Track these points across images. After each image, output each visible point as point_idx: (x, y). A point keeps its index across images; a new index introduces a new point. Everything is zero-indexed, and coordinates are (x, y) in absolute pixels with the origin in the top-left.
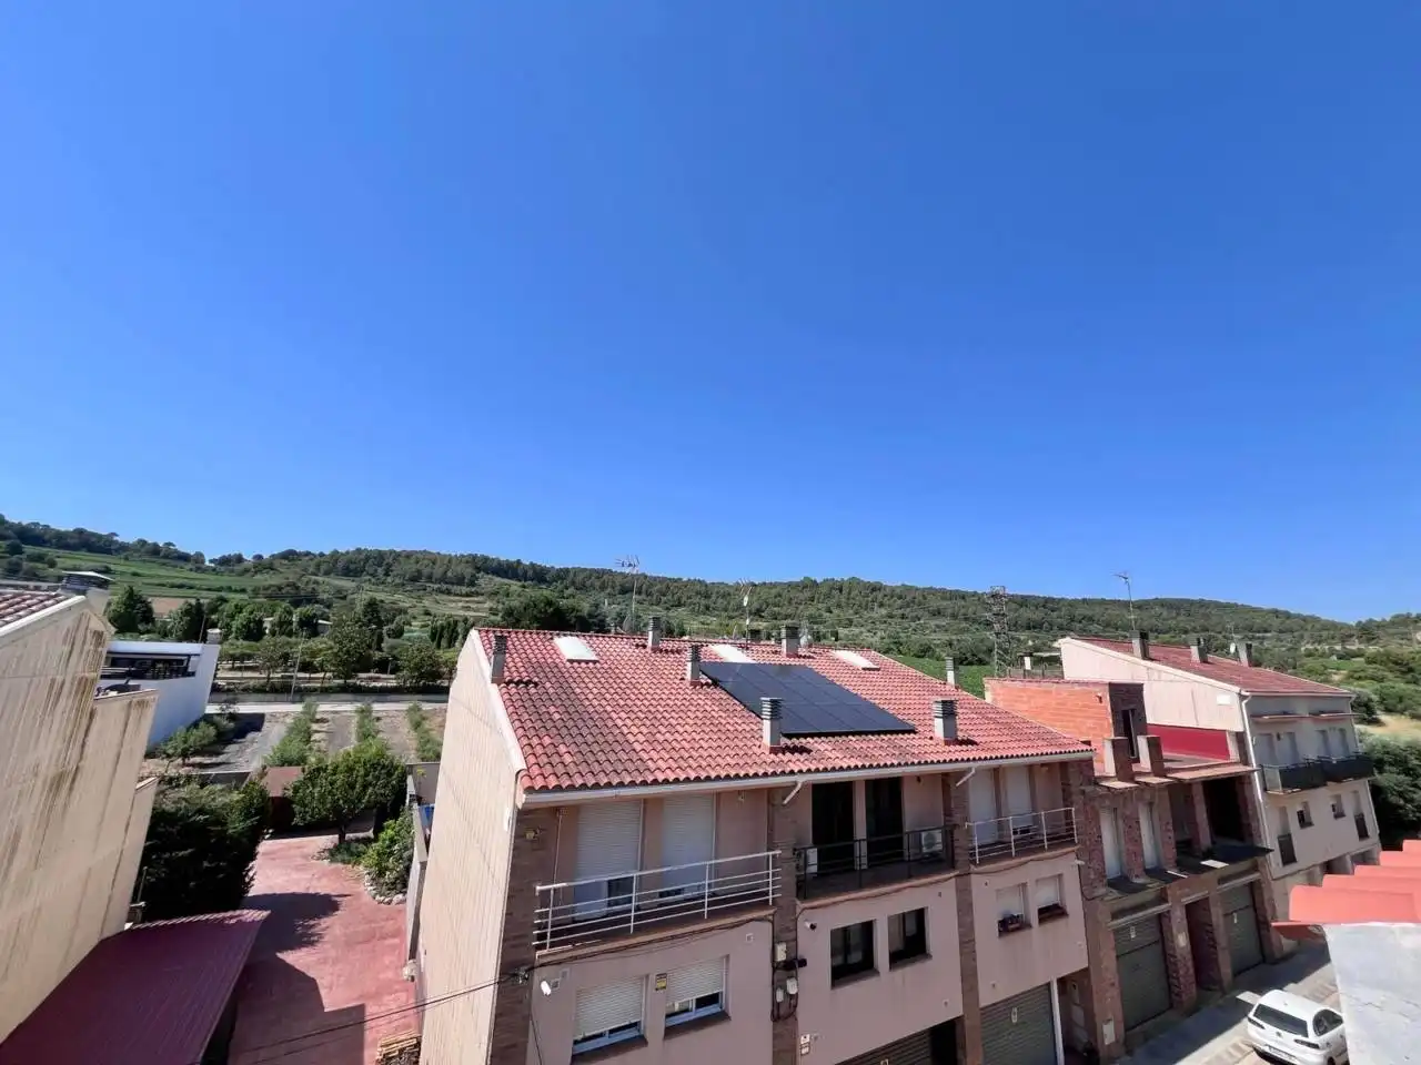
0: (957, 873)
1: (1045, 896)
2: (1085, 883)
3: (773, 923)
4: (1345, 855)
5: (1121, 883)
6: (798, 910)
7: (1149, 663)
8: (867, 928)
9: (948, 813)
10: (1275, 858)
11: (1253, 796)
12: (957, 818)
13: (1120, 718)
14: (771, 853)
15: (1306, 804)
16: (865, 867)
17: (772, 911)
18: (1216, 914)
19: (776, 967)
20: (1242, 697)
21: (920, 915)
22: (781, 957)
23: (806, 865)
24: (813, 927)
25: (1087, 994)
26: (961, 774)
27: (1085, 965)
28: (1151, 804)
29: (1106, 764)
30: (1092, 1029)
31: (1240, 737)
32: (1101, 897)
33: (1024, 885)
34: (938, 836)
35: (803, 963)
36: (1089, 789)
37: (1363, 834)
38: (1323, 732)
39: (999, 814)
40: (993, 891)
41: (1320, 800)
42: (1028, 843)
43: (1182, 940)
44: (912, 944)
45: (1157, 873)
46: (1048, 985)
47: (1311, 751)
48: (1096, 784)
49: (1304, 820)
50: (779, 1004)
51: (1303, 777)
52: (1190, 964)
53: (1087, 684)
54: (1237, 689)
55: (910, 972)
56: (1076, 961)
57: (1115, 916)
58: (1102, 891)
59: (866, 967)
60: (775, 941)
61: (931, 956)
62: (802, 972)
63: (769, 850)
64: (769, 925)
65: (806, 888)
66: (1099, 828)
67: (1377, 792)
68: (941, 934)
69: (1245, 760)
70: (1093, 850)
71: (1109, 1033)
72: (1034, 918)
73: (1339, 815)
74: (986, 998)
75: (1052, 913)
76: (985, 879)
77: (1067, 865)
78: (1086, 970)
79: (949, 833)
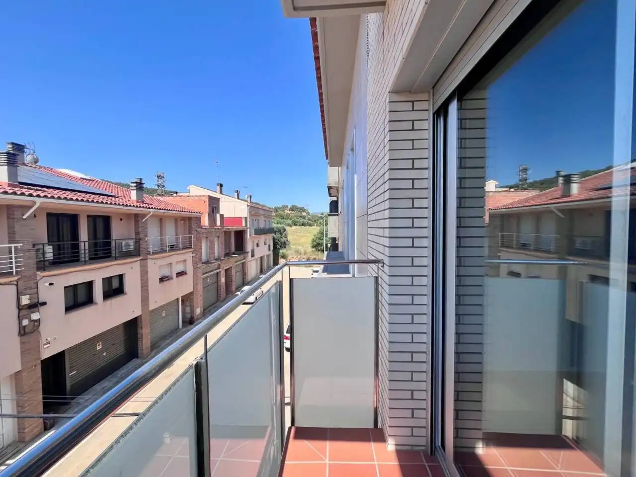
0: (139, 259)
1: (180, 268)
2: (195, 264)
3: (17, 285)
4: (264, 256)
5: (207, 262)
6: (38, 278)
7: (222, 195)
8: (90, 285)
9: (137, 233)
10: (250, 254)
11: (247, 236)
12: (141, 236)
13: (211, 209)
14: (13, 245)
15: (259, 241)
16: (87, 259)
17: (16, 278)
18: (233, 272)
19: (20, 307)
20: (248, 206)
21: (121, 277)
22: (25, 300)
23: (44, 253)
24: (51, 284)
25: (191, 301)
26: (144, 215)
27: (192, 290)
28: (218, 237)
29: (205, 221)
30: (192, 311)
31: (246, 218)
32: (199, 268)
33: (171, 264)
34: (131, 243)
35: (44, 304)
36: (199, 230)
37: (269, 250)
38: (265, 221)
39: (161, 235)
40: (156, 267)
41: (263, 238)
42: (173, 248)
43: (223, 280)
44: (114, 289)
45: (219, 259)
46: (178, 299)
47: (262, 226)
48: (201, 228)
49: (258, 245)
50: (25, 327)
51: (259, 232)
52: (224, 287)
53: (200, 196)
54: (247, 203)
55: (116, 301)
56: (190, 289)
57: (203, 274)
58: (200, 265)
59: (89, 300)
60: (19, 295)
61: (126, 294)
62: (42, 309)
63: (9, 243)
64: (14, 287)
65: (42, 265)
66: (201, 243)
67: (274, 239)
68: (132, 284)
69: (246, 226)
70: (198, 251)
71: (198, 311)
72: (174, 276)
73: (265, 244)
74: (152, 306)
75: (179, 274)
76: (153, 261)
77: (189, 256)
78: (191, 293)
79: (138, 242)
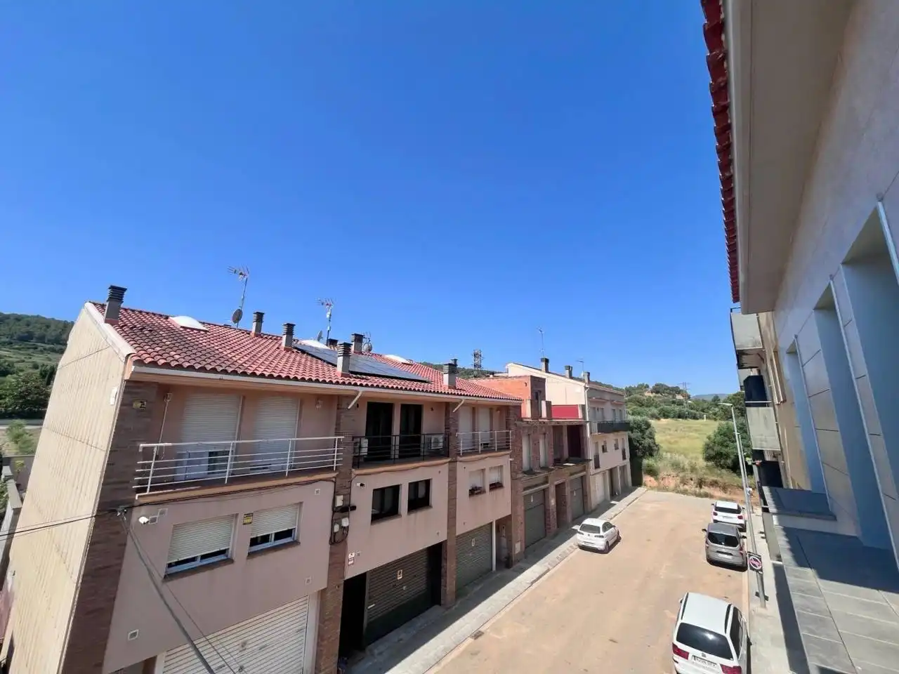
0: (449, 460)
1: (493, 477)
2: (513, 471)
3: (335, 483)
4: (616, 467)
5: (530, 472)
6: (353, 476)
7: (548, 374)
8: (396, 489)
9: (447, 428)
10: (592, 464)
11: (586, 437)
12: (452, 429)
13: (534, 394)
14: (337, 438)
15: (605, 442)
16: (397, 457)
17: (334, 475)
18: (568, 490)
19: (335, 510)
20: (586, 388)
21: (427, 483)
22: (339, 503)
23: (360, 447)
24: (362, 485)
25: (509, 530)
26: (456, 404)
27: (509, 513)
28: (545, 434)
29: (527, 411)
30: (510, 547)
31: (583, 407)
32: (521, 478)
33: (483, 470)
34: (441, 439)
35: (354, 508)
36: (518, 423)
37: (624, 458)
38: (614, 410)
39: (474, 430)
40: (468, 473)
41: (611, 439)
42: (487, 448)
43: (553, 502)
44: (420, 499)
45: (545, 468)
46: (491, 523)
47: (609, 418)
48: (522, 421)
49: (604, 450)
50: (335, 533)
51: (605, 428)
52: (555, 514)
53: (520, 377)
54: (584, 384)
55: (420, 515)
56: (505, 511)
57: (525, 489)
58: (520, 476)
59: (393, 512)
60: (336, 493)
61: (431, 507)
62: (352, 514)
63: (336, 435)
64: (332, 484)
65: (358, 462)
66: (521, 444)
67: (630, 440)
68: (438, 495)
69: (584, 417)
70: (517, 454)
71: (518, 547)
72: (487, 488)
73: (617, 448)
74: (460, 530)
75: (496, 486)
76: (464, 465)
77: (505, 460)
78: (510, 516)
79: (447, 440)
